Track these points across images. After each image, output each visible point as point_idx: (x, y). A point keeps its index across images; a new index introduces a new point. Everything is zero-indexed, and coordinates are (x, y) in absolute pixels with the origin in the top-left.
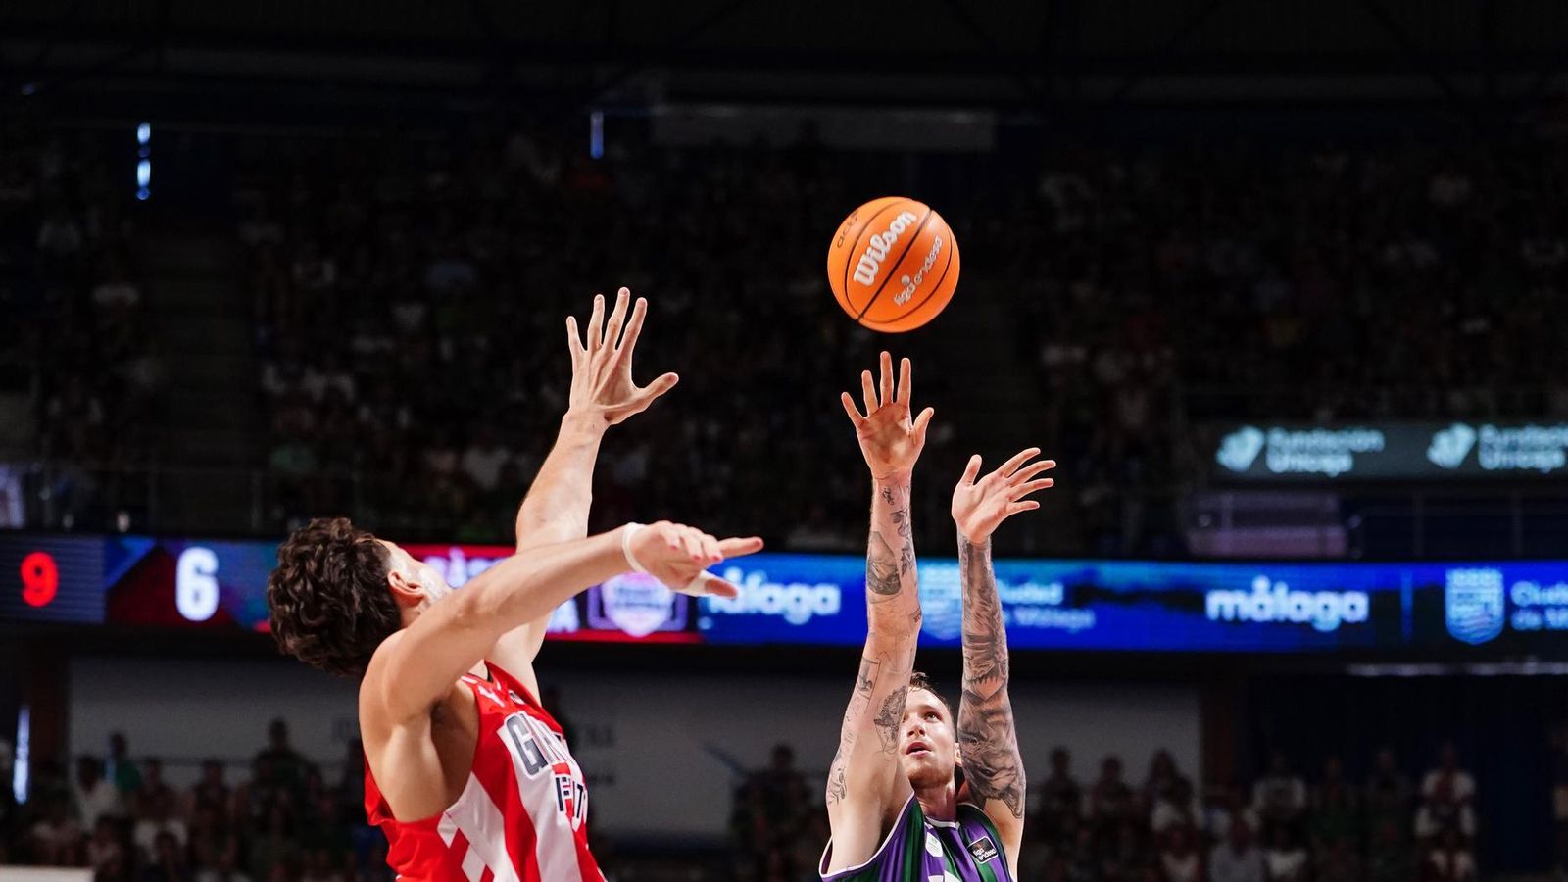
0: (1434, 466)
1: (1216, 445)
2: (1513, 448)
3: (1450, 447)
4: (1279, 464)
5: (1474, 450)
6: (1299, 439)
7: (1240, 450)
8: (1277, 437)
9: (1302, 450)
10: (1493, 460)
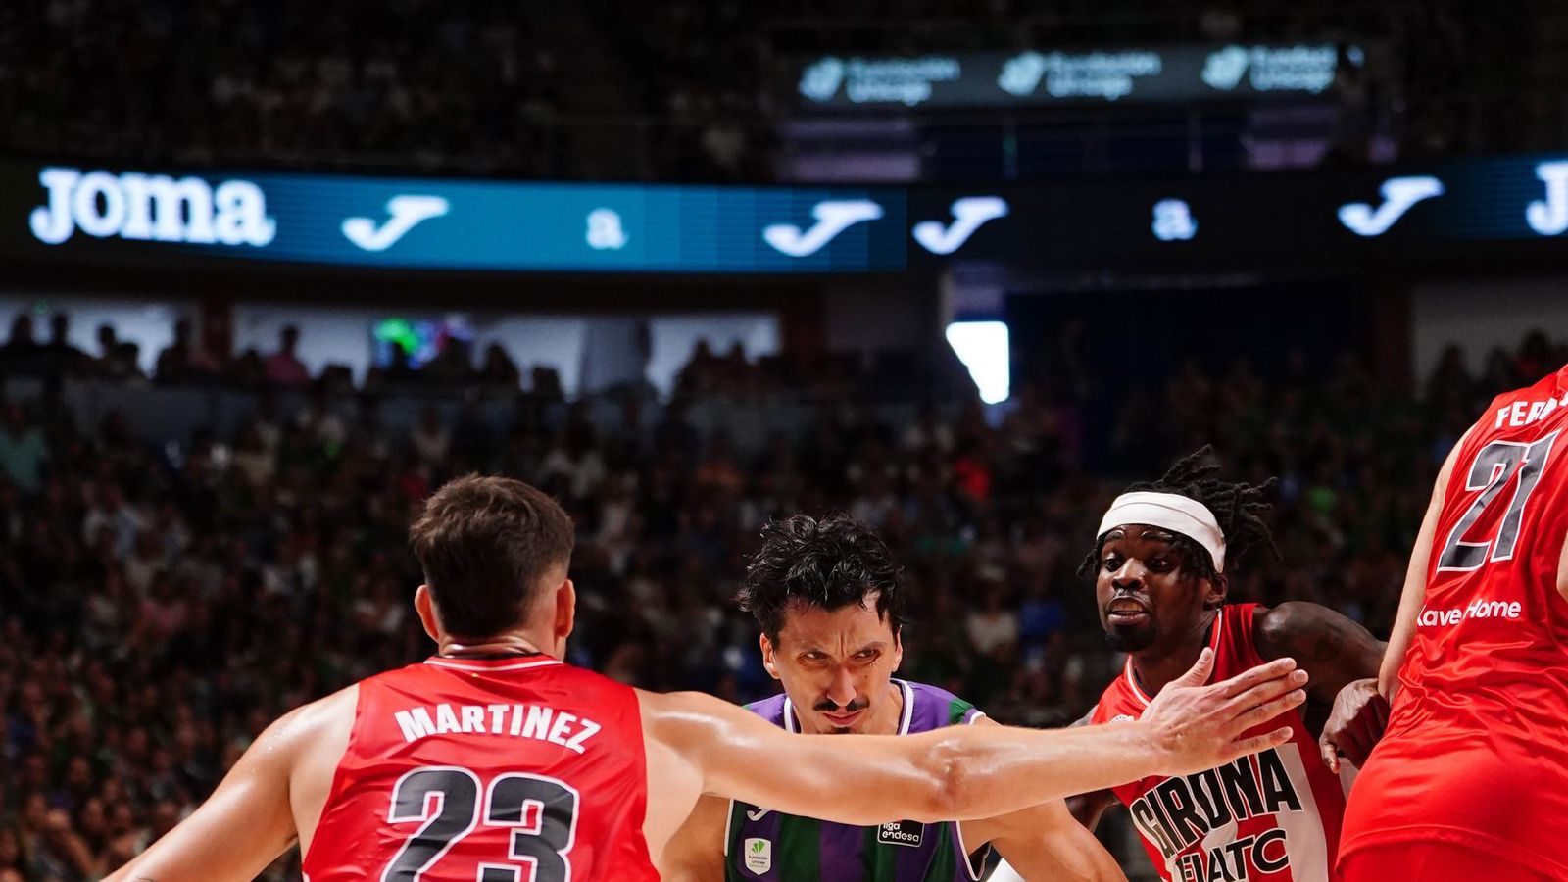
0: (1005, 93)
1: (798, 76)
2: (1081, 75)
3: (1021, 75)
4: (861, 93)
5: (1045, 78)
6: (879, 70)
7: (822, 80)
8: (858, 68)
9: (882, 80)
10: (1063, 86)
